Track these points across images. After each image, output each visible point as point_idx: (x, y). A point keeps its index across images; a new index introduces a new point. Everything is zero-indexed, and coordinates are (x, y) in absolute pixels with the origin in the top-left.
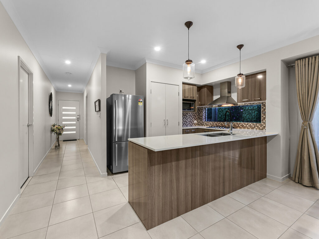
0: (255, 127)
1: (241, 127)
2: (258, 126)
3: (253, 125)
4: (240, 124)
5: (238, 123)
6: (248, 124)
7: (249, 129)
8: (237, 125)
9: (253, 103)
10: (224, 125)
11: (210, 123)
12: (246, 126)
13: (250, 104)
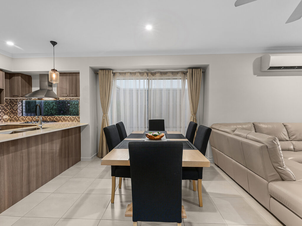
0: (74, 119)
1: (63, 120)
2: (77, 119)
3: (73, 118)
4: (61, 118)
5: (60, 116)
6: (68, 118)
7: (70, 121)
8: (59, 119)
9: (73, 99)
10: (45, 119)
11: (28, 118)
12: (67, 119)
13: (70, 99)
